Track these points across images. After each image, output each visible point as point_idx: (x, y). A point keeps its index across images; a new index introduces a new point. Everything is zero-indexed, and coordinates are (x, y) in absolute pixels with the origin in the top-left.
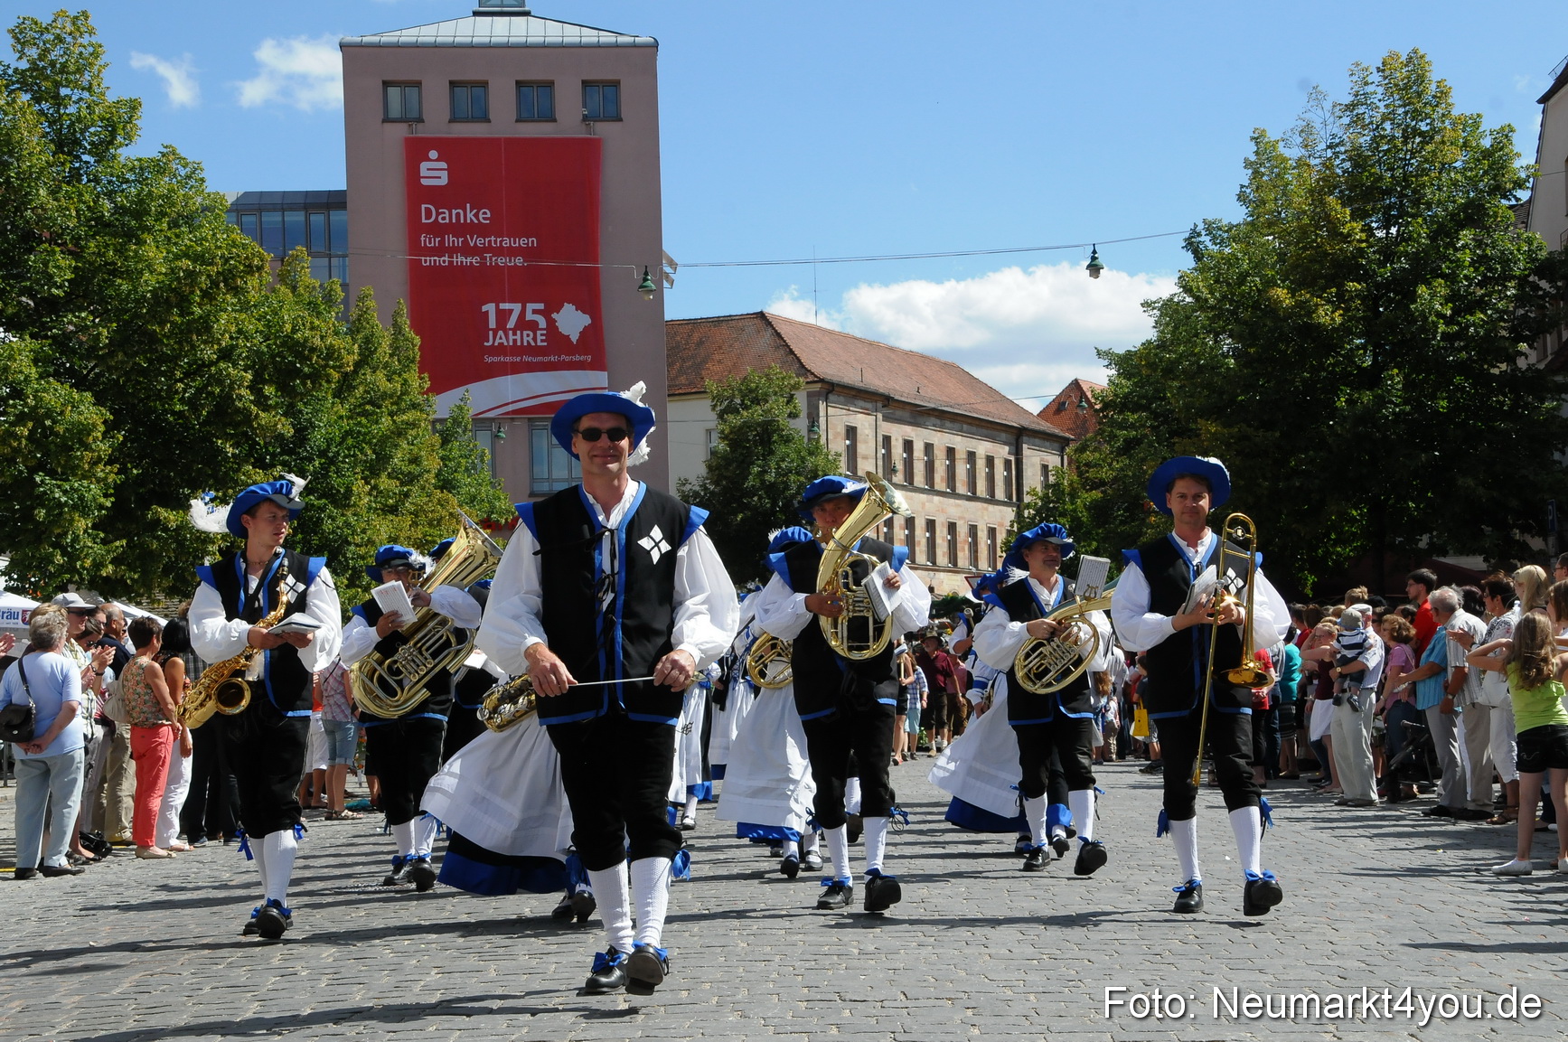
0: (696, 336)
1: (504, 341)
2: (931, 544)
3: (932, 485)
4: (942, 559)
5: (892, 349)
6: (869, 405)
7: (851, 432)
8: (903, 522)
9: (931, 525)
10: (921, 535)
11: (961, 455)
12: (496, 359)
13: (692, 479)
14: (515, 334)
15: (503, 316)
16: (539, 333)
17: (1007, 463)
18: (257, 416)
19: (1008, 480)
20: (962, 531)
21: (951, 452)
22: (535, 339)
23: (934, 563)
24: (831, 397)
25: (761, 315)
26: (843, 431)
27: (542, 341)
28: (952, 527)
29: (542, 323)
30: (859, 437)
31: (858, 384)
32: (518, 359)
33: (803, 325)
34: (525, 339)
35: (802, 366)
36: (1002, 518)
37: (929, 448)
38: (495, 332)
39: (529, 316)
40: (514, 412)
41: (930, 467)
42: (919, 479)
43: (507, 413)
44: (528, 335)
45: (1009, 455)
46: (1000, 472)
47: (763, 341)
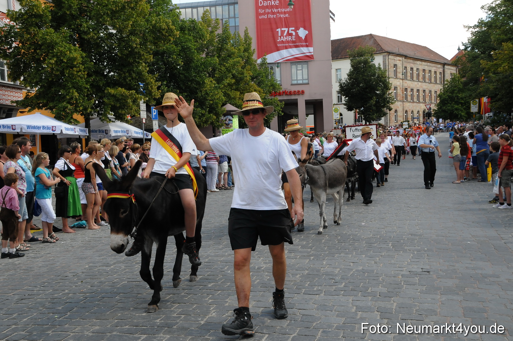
0: (353, 42)
1: (283, 39)
2: (418, 96)
3: (419, 80)
4: (421, 100)
5: (408, 43)
6: (401, 58)
7: (395, 66)
8: (410, 90)
9: (418, 91)
10: (415, 94)
11: (427, 72)
12: (281, 45)
13: (343, 79)
14: (286, 37)
15: (282, 32)
16: (293, 36)
17: (440, 73)
18: (143, 54)
19: (440, 78)
20: (427, 92)
21: (424, 70)
22: (292, 38)
23: (419, 101)
24: (390, 57)
25: (371, 34)
26: (393, 66)
27: (294, 39)
28: (424, 91)
29: (294, 33)
30: (398, 67)
31: (398, 53)
32: (287, 45)
33: (382, 37)
34: (289, 39)
35: (381, 48)
36: (438, 88)
37: (417, 69)
38: (280, 37)
39: (290, 32)
40: (286, 60)
41: (418, 75)
42: (415, 78)
43: (284, 61)
44: (290, 37)
45: (441, 70)
46: (438, 76)
47: (371, 42)
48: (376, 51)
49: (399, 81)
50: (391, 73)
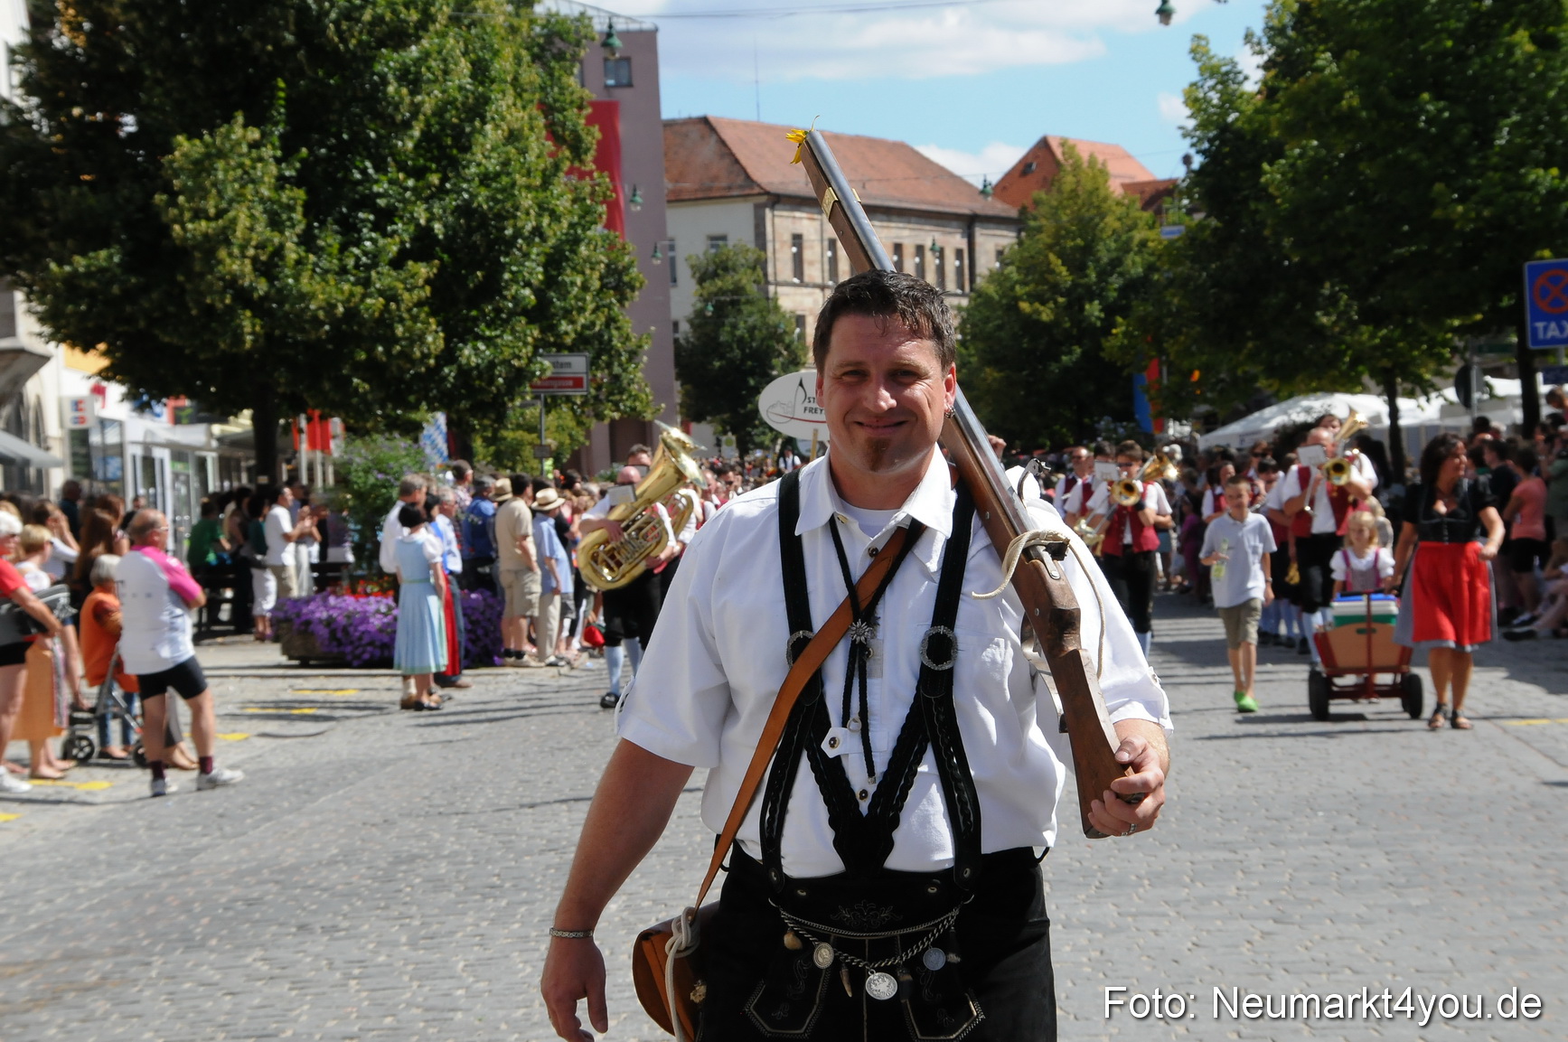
7: (797, 239)
11: (909, 251)
17: (959, 254)
19: (960, 271)
24: (777, 206)
25: (705, 121)
26: (787, 238)
30: (806, 244)
33: (746, 125)
35: (748, 177)
45: (961, 242)
46: (951, 263)
47: (708, 150)
48: (730, 188)
49: (810, 294)
50: (780, 264)
